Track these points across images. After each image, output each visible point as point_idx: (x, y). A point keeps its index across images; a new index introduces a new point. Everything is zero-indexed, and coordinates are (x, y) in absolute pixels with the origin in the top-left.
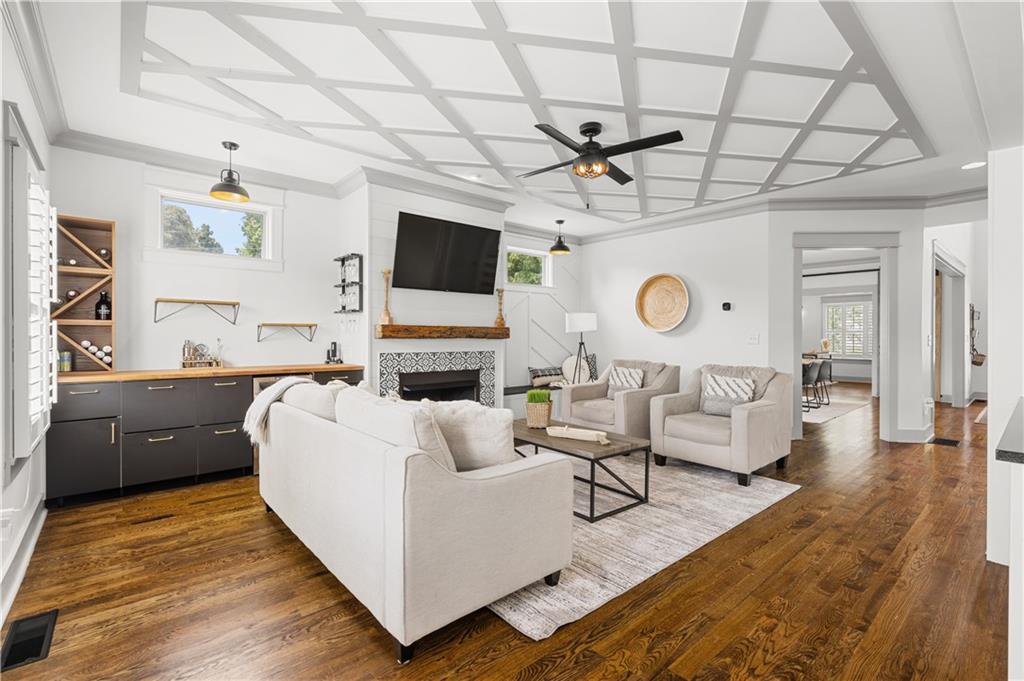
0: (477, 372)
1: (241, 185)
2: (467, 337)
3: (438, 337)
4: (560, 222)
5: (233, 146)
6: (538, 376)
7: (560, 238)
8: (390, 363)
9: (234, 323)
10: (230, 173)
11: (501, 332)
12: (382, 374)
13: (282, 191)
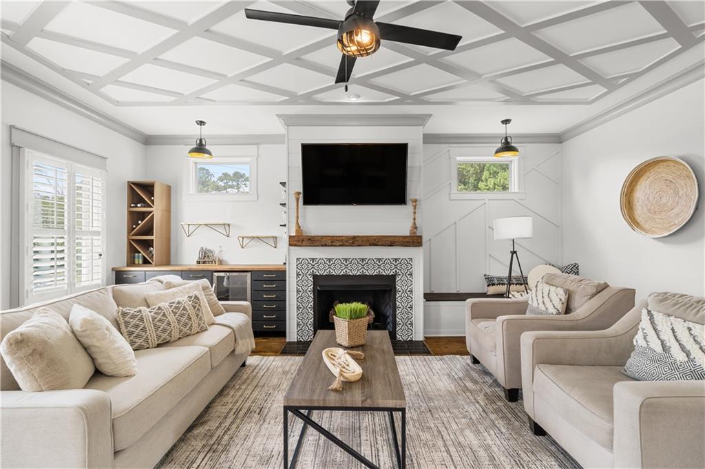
0: (393, 277)
1: (207, 147)
2: (370, 245)
3: (340, 246)
4: (506, 122)
5: (201, 123)
6: (493, 285)
7: (506, 139)
8: (305, 266)
9: (228, 236)
10: (201, 141)
11: (414, 241)
12: (298, 275)
13: (256, 146)
